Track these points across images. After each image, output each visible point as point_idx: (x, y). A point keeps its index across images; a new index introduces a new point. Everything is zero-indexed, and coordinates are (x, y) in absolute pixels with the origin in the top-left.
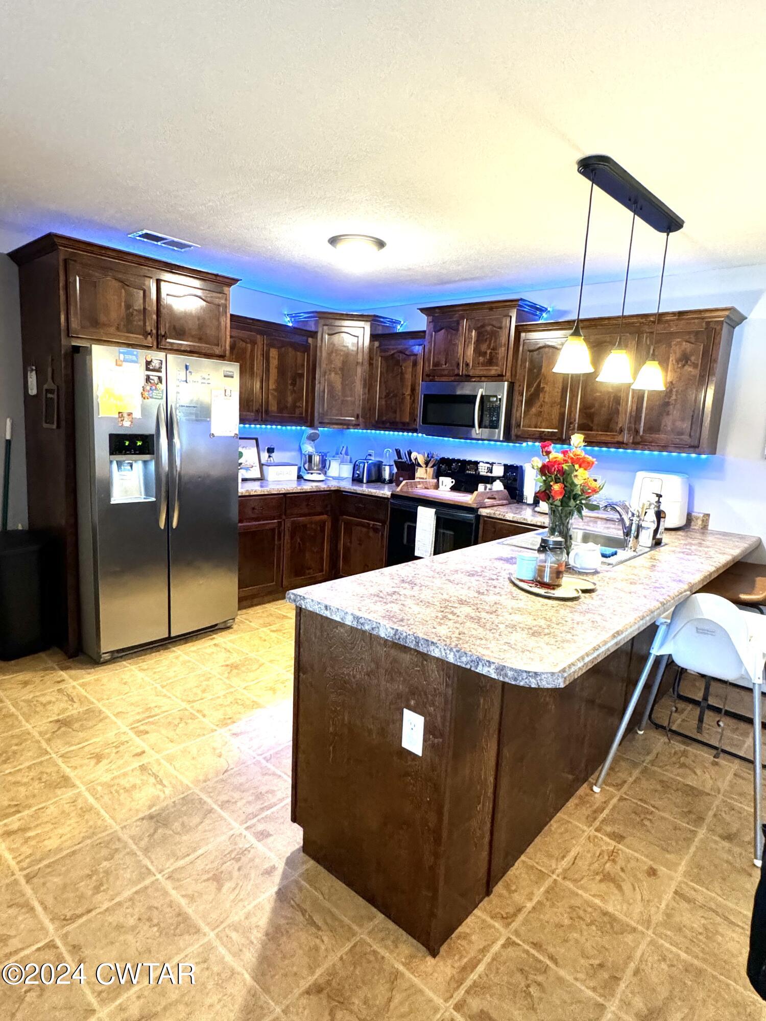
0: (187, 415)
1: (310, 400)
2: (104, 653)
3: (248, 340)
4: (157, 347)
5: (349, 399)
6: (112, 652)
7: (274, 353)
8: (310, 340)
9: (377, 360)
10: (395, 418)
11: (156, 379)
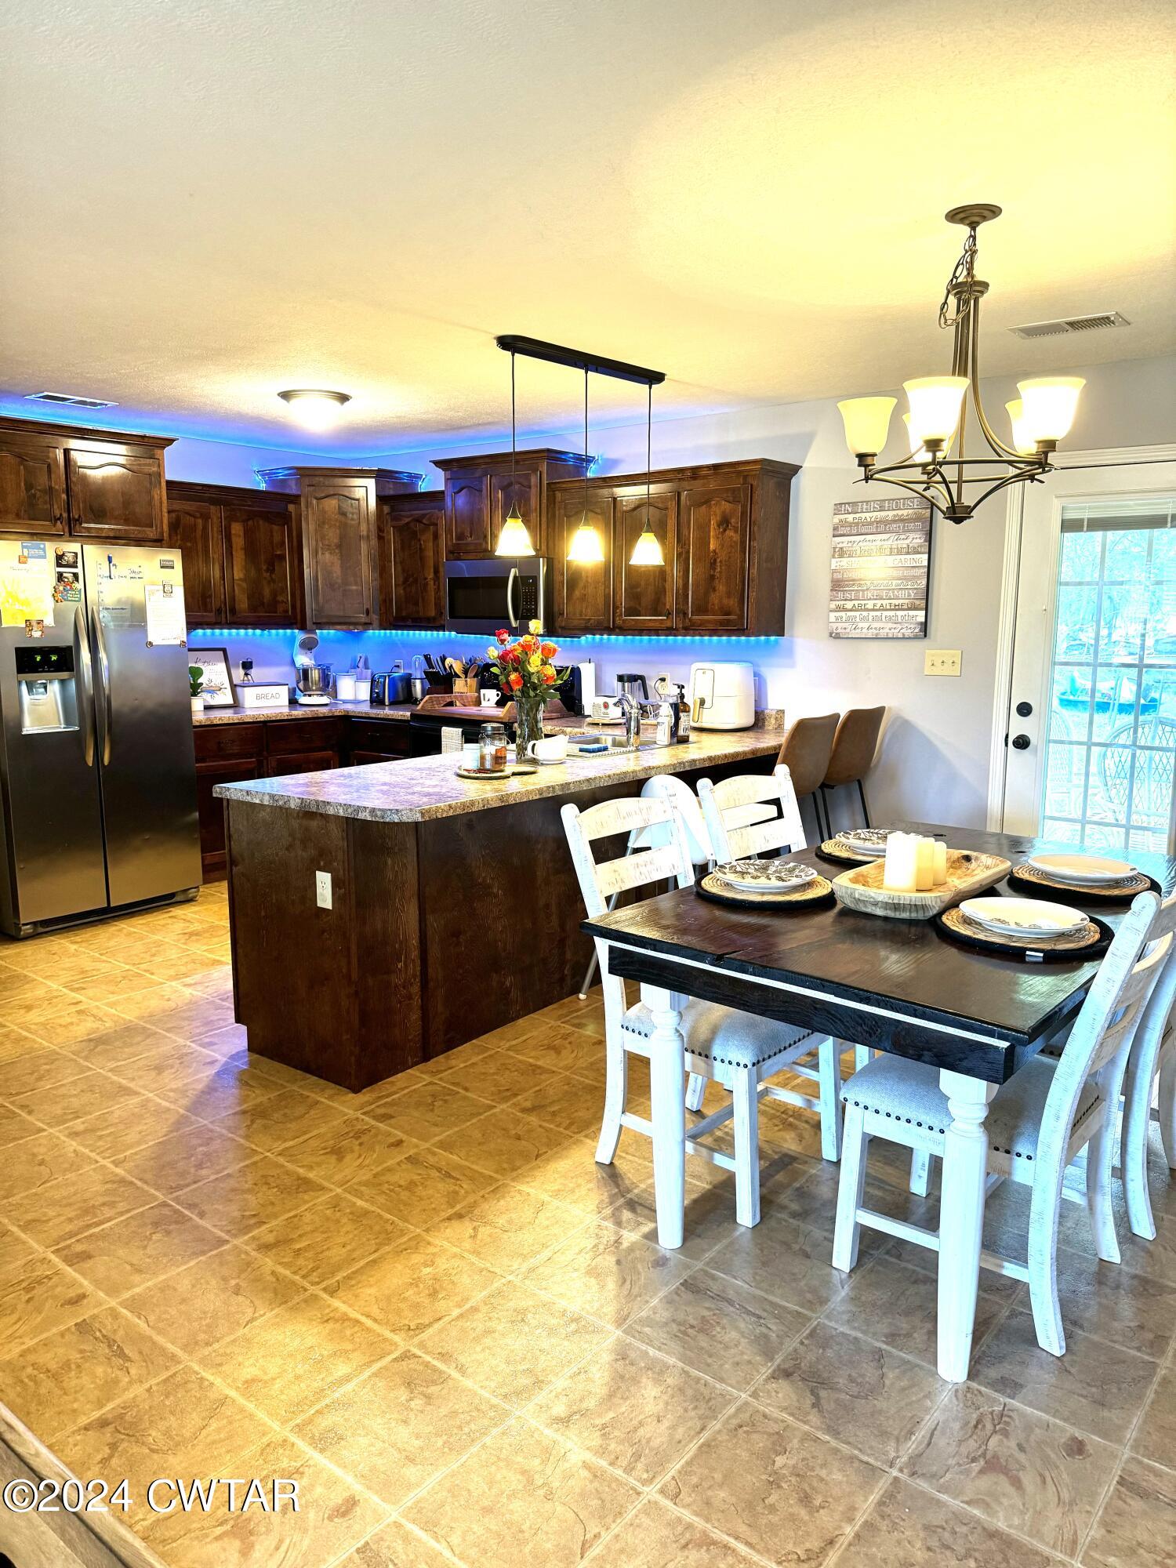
0: (114, 619)
1: (298, 593)
2: (24, 925)
3: (198, 515)
4: (70, 535)
5: (354, 588)
6: (34, 924)
7: (237, 529)
8: (291, 507)
9: (389, 533)
10: (418, 612)
11: (70, 576)
